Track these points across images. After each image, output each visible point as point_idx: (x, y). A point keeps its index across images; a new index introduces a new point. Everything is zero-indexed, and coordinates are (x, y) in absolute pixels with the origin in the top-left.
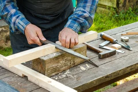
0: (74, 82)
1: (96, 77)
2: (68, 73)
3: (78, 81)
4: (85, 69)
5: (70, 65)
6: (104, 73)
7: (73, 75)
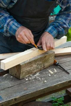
0: (41, 84)
1: (60, 81)
2: (38, 75)
3: (44, 83)
4: (53, 73)
5: (41, 68)
6: (68, 79)
7: (41, 78)
